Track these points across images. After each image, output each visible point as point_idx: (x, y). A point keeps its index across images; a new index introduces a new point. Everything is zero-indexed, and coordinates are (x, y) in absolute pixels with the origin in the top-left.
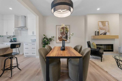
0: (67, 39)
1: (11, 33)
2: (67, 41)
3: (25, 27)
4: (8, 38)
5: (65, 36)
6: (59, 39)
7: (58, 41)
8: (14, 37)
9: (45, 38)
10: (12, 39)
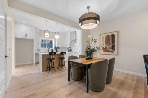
0: (114, 50)
1: (68, 46)
2: (113, 52)
3: (75, 40)
4: (67, 48)
5: (110, 46)
6: (103, 50)
7: (102, 52)
8: (70, 48)
9: (88, 49)
10: (69, 49)
